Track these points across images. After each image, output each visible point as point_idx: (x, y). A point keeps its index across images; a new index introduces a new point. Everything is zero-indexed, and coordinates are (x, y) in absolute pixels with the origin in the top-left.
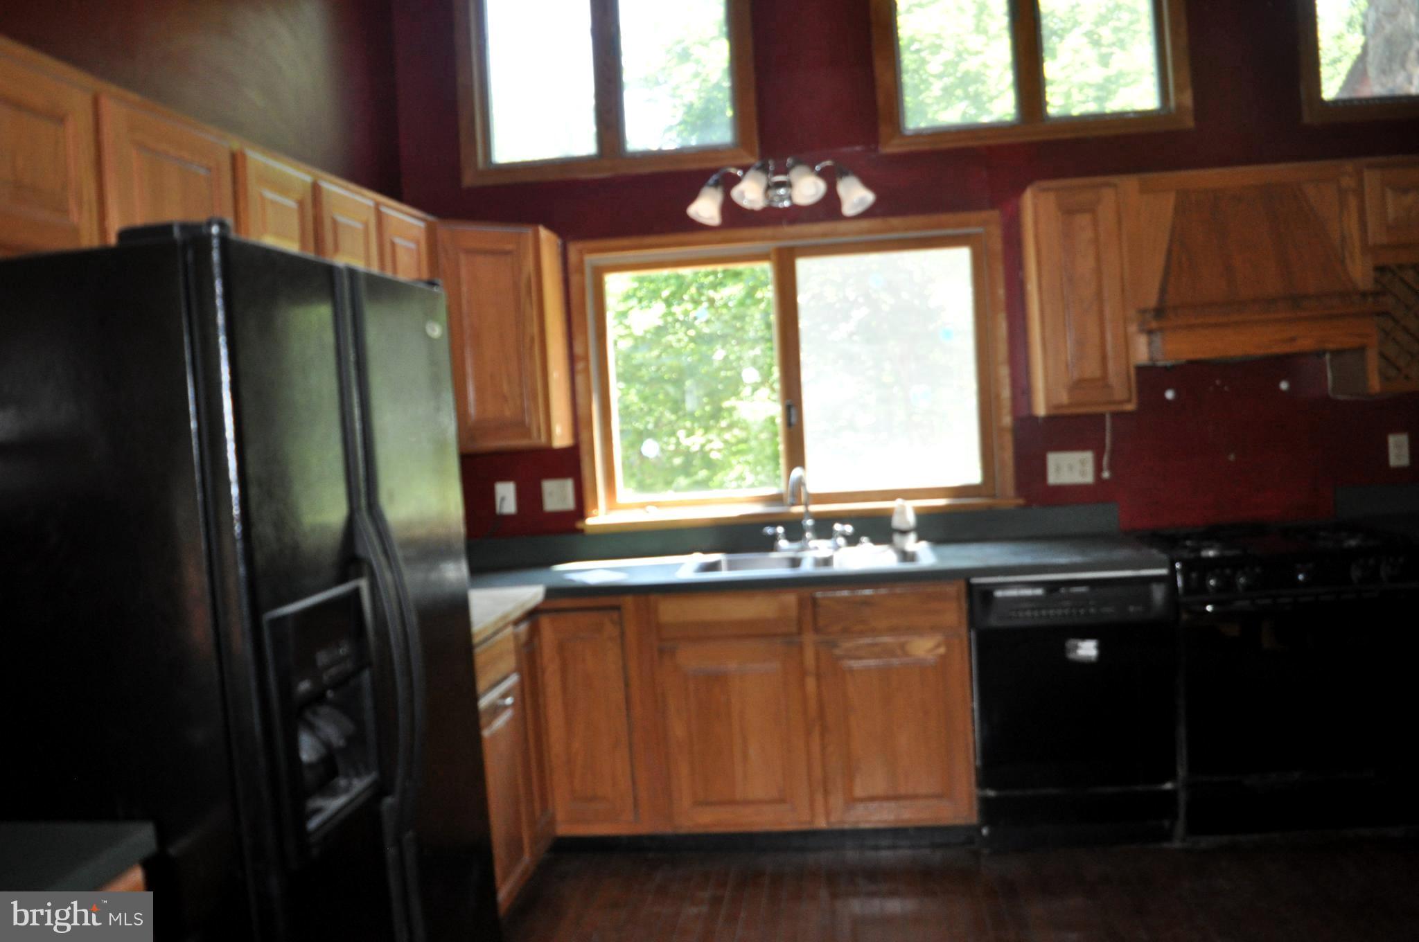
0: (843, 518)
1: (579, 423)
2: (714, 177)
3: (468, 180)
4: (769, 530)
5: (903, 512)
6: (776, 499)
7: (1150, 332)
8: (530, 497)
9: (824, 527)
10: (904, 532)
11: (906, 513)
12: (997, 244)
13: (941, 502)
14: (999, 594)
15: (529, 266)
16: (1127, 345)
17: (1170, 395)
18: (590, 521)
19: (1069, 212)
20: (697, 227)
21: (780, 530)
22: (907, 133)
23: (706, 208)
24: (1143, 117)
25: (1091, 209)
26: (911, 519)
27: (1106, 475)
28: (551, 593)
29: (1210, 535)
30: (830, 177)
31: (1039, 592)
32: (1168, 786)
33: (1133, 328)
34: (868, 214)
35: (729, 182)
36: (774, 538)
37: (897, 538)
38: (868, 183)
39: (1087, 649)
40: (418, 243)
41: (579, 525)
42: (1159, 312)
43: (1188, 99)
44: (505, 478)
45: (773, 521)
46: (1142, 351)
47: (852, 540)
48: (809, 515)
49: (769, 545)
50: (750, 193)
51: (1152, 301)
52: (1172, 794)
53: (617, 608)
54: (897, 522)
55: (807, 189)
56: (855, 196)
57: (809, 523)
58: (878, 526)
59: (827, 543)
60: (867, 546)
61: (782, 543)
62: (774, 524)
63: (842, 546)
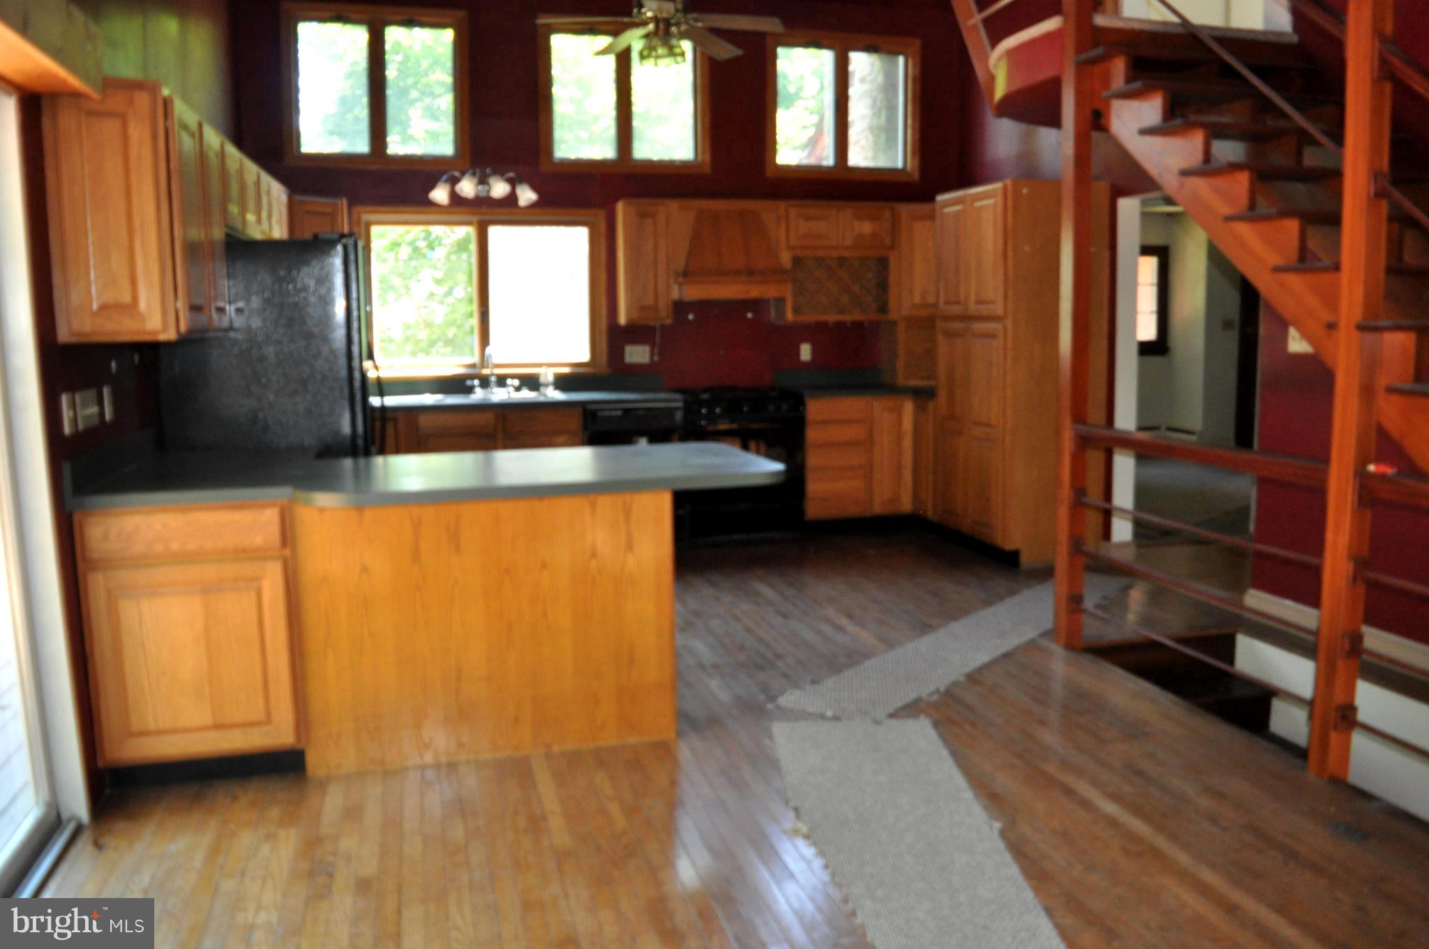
0: (513, 376)
2: (445, 177)
3: (291, 162)
4: (469, 383)
5: (546, 374)
6: (473, 366)
7: (680, 284)
9: (502, 381)
10: (546, 385)
11: (548, 375)
12: (602, 229)
13: (566, 370)
14: (600, 414)
16: (668, 287)
17: (691, 317)
19: (642, 216)
20: (433, 205)
21: (476, 382)
22: (556, 161)
23: (440, 194)
24: (684, 165)
25: (653, 216)
26: (551, 378)
27: (656, 358)
29: (705, 390)
30: (513, 183)
31: (619, 413)
33: (672, 280)
34: (533, 206)
35: (454, 181)
36: (473, 386)
37: (542, 389)
38: (535, 188)
40: (285, 207)
42: (685, 274)
43: (708, 157)
45: (472, 377)
46: (675, 294)
47: (518, 389)
48: (493, 374)
49: (470, 390)
50: (467, 187)
51: (681, 268)
54: (542, 380)
55: (499, 189)
56: (526, 196)
57: (493, 379)
58: (531, 382)
59: (502, 390)
60: (526, 392)
61: (478, 388)
62: (472, 379)
63: (511, 391)
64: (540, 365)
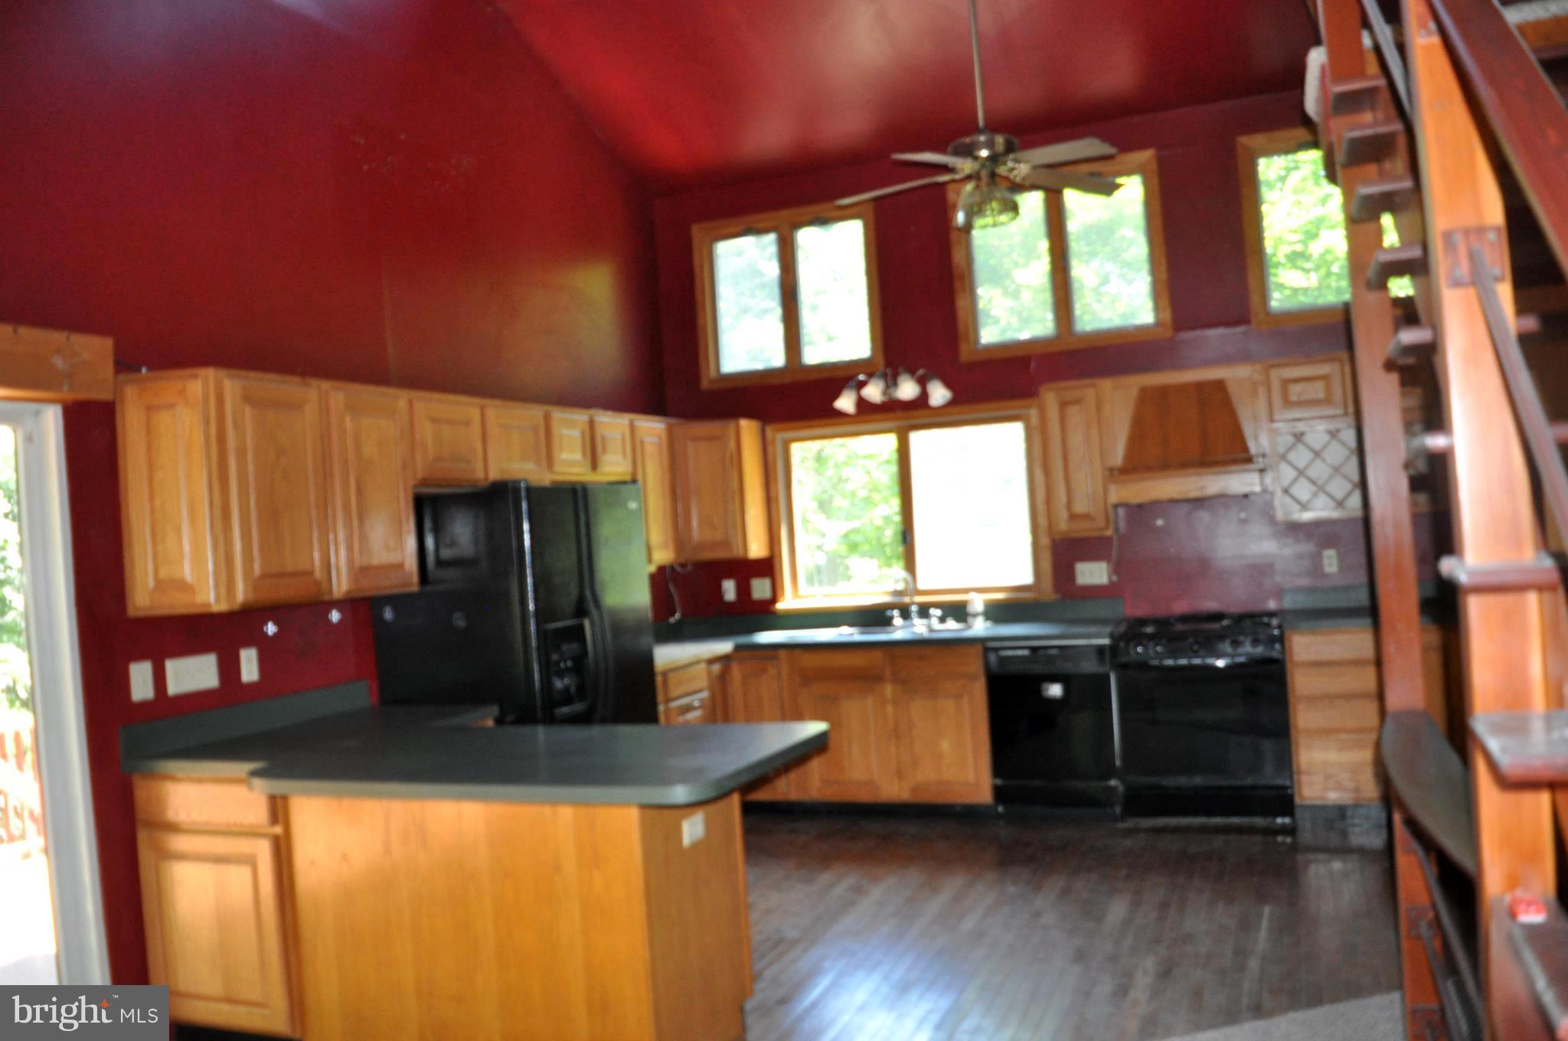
0: (937, 605)
1: (773, 542)
2: (852, 383)
3: (705, 384)
4: (889, 613)
5: (975, 602)
7: (1116, 485)
8: (744, 590)
9: (924, 611)
10: (975, 615)
11: (977, 603)
12: (1035, 422)
13: (1000, 596)
14: (1005, 653)
15: (732, 444)
17: (1159, 522)
18: (780, 606)
19: (1065, 404)
20: (840, 414)
21: (896, 613)
22: (983, 346)
23: (845, 403)
25: (1078, 401)
26: (980, 607)
27: (1114, 578)
28: (738, 648)
30: (922, 382)
32: (1113, 782)
33: (1108, 480)
34: (948, 405)
35: (858, 386)
36: (891, 618)
38: (948, 384)
39: (1055, 690)
40: (660, 437)
41: (772, 608)
42: (1121, 471)
43: (1168, 316)
44: (729, 577)
45: (892, 606)
46: (1113, 496)
47: (942, 620)
48: (916, 603)
49: (890, 624)
50: (874, 392)
51: (1120, 463)
52: (1115, 788)
54: (971, 609)
55: (907, 390)
56: (939, 394)
57: (914, 608)
58: (958, 611)
59: (924, 621)
60: (952, 625)
61: (898, 621)
62: (893, 609)
63: (935, 623)
64: (967, 591)
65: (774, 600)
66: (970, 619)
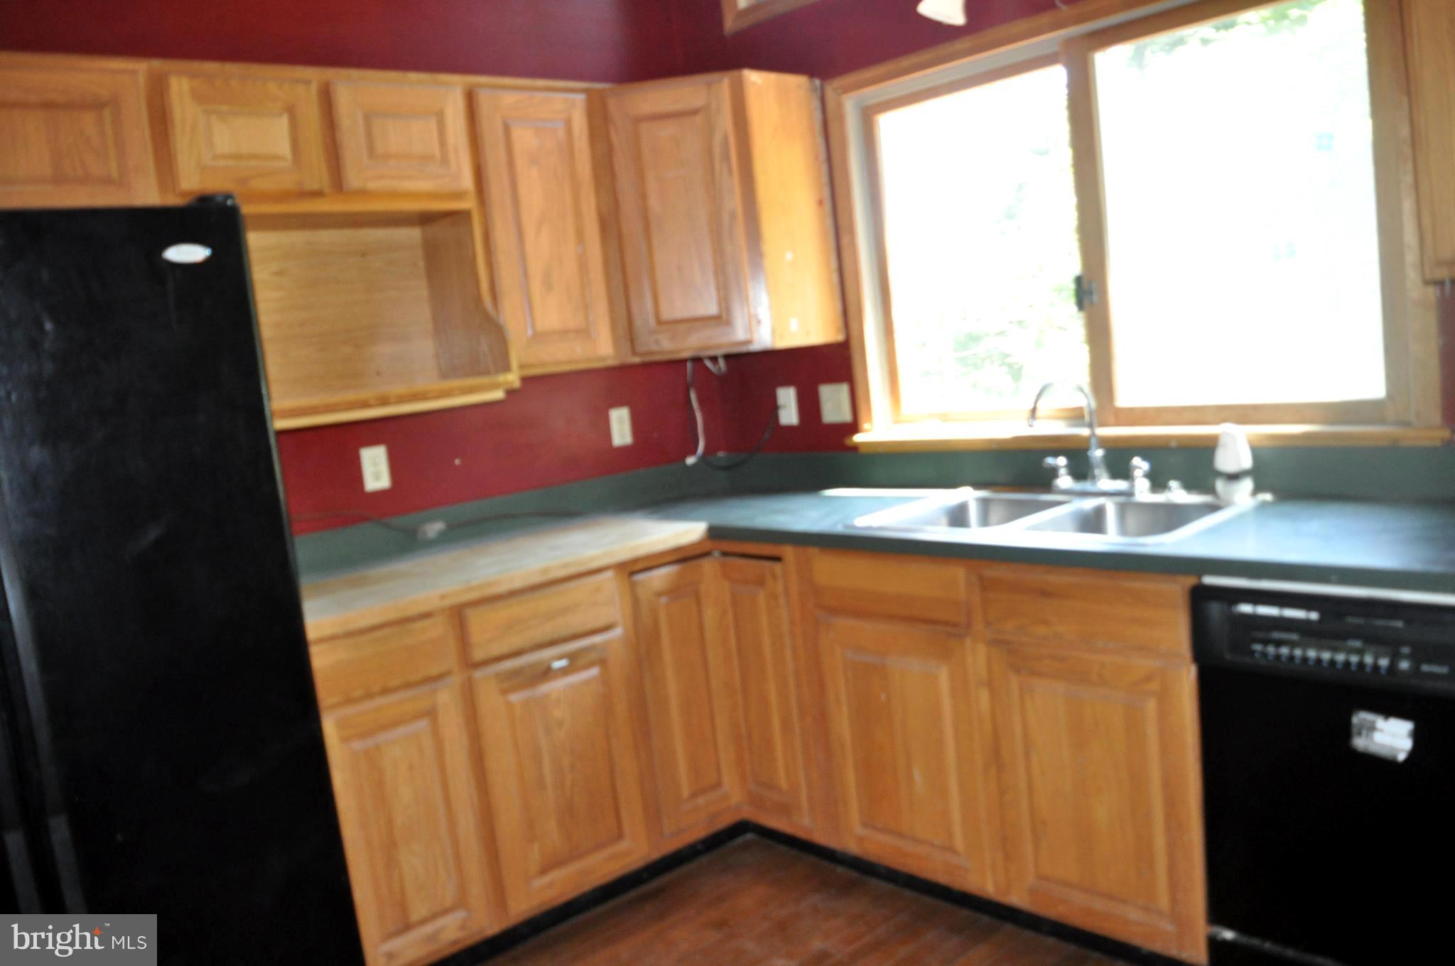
0: (1148, 449)
1: (848, 312)
4: (1050, 462)
5: (1233, 442)
8: (809, 405)
9: (1118, 464)
10: (1234, 477)
11: (1237, 446)
18: (858, 438)
21: (1062, 461)
26: (1245, 461)
28: (715, 533)
36: (1053, 473)
39: (1390, 737)
40: (567, 117)
41: (848, 442)
44: (786, 383)
45: (1052, 447)
47: (1158, 483)
49: (1043, 482)
53: (777, 559)
54: (1222, 461)
57: (1098, 453)
58: (1194, 465)
59: (1121, 485)
60: (1177, 494)
61: (1064, 481)
62: (1056, 453)
63: (1143, 491)
65: (854, 427)
66: (1220, 485)
